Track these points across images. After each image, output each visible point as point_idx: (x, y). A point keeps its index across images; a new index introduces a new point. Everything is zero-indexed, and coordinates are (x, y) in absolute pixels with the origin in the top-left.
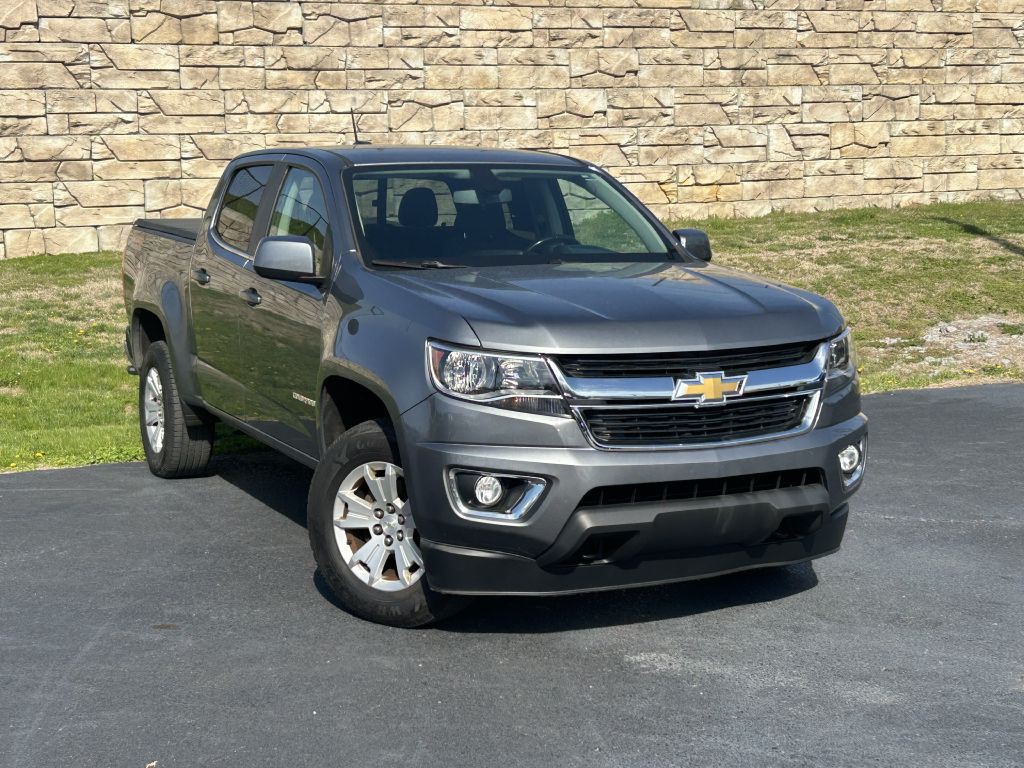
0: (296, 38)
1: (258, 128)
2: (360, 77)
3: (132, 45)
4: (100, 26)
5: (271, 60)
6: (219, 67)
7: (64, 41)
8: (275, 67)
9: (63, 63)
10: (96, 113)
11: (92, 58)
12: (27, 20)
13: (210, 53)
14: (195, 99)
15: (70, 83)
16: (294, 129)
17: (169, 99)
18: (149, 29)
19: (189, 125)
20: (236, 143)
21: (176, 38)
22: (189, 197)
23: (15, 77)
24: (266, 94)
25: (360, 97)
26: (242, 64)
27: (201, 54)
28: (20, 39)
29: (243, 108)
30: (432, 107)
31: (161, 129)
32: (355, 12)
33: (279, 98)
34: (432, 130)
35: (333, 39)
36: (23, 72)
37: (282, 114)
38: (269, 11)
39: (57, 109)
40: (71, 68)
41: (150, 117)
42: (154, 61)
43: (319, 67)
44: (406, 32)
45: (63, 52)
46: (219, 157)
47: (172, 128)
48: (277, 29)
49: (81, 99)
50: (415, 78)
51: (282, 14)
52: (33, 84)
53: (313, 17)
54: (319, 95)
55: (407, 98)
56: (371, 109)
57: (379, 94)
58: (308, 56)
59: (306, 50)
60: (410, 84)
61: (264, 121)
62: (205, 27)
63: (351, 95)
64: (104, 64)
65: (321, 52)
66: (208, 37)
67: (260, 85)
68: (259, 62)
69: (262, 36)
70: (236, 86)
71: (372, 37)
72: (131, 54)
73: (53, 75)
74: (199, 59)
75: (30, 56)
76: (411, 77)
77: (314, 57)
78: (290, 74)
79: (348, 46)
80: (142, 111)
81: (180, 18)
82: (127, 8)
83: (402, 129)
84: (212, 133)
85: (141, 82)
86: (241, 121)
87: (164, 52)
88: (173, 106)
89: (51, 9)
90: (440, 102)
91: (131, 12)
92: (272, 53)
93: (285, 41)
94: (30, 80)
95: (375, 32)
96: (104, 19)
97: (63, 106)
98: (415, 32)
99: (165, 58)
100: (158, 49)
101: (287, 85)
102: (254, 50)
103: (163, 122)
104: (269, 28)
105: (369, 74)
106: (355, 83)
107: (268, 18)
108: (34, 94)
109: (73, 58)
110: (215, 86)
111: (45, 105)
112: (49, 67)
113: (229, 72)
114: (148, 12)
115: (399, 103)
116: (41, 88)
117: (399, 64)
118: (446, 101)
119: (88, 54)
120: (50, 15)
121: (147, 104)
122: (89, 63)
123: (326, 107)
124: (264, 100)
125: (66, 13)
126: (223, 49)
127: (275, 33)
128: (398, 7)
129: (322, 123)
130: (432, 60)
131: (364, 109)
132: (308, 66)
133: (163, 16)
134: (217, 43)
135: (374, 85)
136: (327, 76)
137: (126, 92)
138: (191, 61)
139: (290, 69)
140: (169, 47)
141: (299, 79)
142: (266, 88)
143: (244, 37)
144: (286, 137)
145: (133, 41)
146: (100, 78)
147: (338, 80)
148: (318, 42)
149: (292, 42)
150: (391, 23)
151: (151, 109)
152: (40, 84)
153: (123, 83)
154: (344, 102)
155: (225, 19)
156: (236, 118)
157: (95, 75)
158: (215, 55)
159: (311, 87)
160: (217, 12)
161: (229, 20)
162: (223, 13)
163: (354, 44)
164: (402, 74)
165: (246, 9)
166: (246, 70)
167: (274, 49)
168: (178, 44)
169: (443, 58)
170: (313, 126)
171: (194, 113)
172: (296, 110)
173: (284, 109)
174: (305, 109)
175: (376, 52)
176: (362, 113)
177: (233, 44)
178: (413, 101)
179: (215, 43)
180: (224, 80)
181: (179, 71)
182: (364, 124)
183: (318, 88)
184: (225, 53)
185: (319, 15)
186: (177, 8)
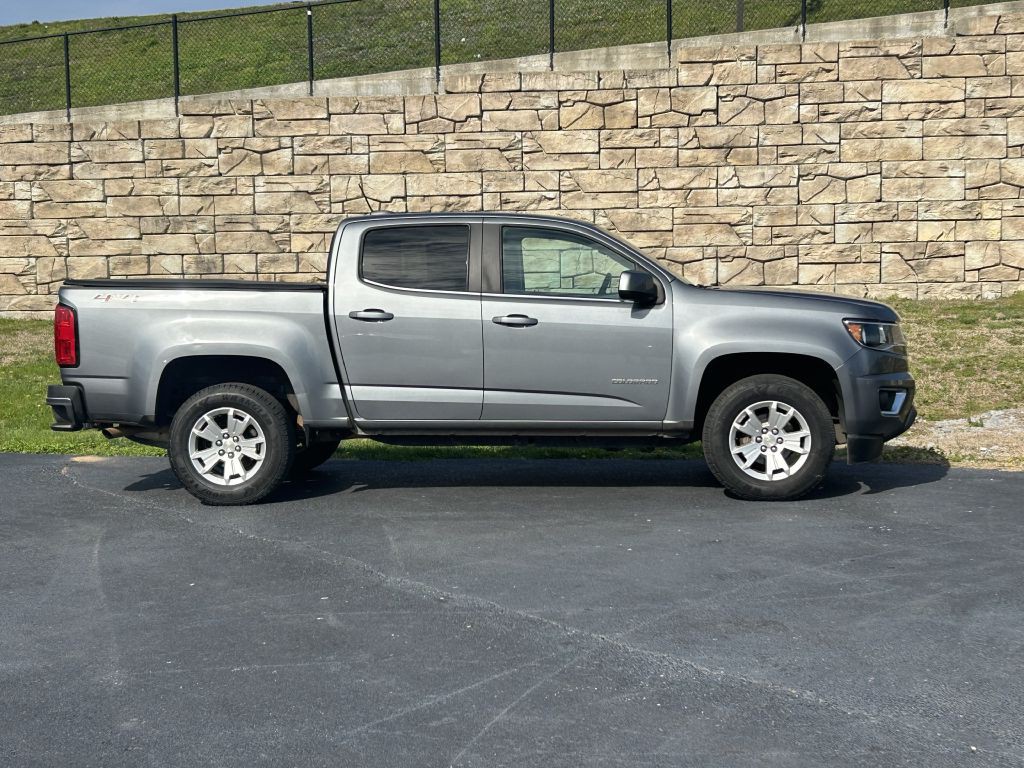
0: (711, 119)
1: (667, 203)
2: (772, 153)
3: (561, 132)
4: (532, 116)
5: (683, 141)
6: (635, 148)
7: (501, 131)
8: (688, 146)
9: (499, 149)
10: (524, 191)
11: (524, 144)
12: (471, 114)
13: (627, 136)
14: (610, 177)
15: (504, 166)
16: (702, 202)
17: (588, 178)
18: (575, 117)
19: (605, 201)
20: (644, 216)
21: (599, 124)
22: (600, 266)
23: (459, 162)
24: (676, 172)
25: (769, 172)
26: (657, 145)
27: (620, 137)
28: (466, 130)
29: (654, 184)
30: (846, 180)
31: (579, 205)
32: (770, 92)
33: (688, 174)
34: (846, 201)
35: (748, 118)
36: (465, 157)
37: (691, 190)
38: (685, 96)
39: (491, 189)
40: (506, 154)
41: (570, 195)
42: (576, 145)
43: (730, 145)
44: (823, 108)
45: (499, 140)
46: (628, 229)
47: (590, 203)
48: (692, 112)
49: (511, 180)
50: (831, 152)
51: (697, 98)
52: (473, 168)
53: (728, 99)
54: (727, 171)
55: (819, 172)
56: (780, 183)
57: (789, 168)
58: (719, 136)
59: (718, 130)
60: (824, 158)
61: (674, 195)
62: (624, 113)
63: (759, 170)
64: (533, 149)
65: (732, 132)
66: (628, 121)
67: (673, 163)
68: (673, 143)
69: (676, 119)
70: (649, 165)
71: (787, 114)
72: (557, 140)
73: (490, 160)
74: (616, 142)
75: (472, 144)
76: (825, 151)
77: (725, 136)
78: (702, 153)
79: (764, 123)
80: (563, 189)
81: (603, 106)
82: (556, 99)
83: (812, 201)
84: (624, 208)
85: (565, 164)
86: (652, 197)
87: (585, 137)
88: (591, 185)
89: (491, 103)
90: (855, 174)
91: (560, 103)
92: (685, 134)
93: (699, 123)
94: (470, 165)
95: (788, 110)
96: (537, 110)
97: (496, 186)
98: (832, 108)
99: (586, 142)
100: (581, 134)
101: (699, 162)
102: (668, 132)
103: (581, 198)
104: (684, 111)
105: (781, 150)
106: (765, 158)
107: (685, 103)
108: (472, 176)
109: (507, 144)
110: (631, 165)
111: (481, 185)
112: (488, 153)
113: (643, 153)
114: (575, 102)
115: (810, 177)
116: (480, 171)
118: (861, 174)
119: (521, 141)
120: (490, 108)
121: (567, 183)
122: (522, 148)
123: (734, 182)
124: (673, 177)
125: (504, 107)
126: (639, 131)
127: (690, 115)
128: (816, 85)
129: (729, 196)
130: (850, 134)
131: (772, 184)
132: (720, 144)
133: (587, 105)
134: (636, 127)
135: (787, 160)
136: (738, 154)
137: (549, 173)
138: (610, 144)
139: (704, 148)
140: (590, 132)
141: (710, 157)
142: (678, 166)
143: (659, 120)
144: (693, 210)
145: (560, 129)
146: (529, 161)
147: (749, 155)
148: (732, 122)
149: (706, 123)
150: (808, 101)
151: (571, 188)
152: (479, 168)
153: (549, 165)
154: (752, 177)
155: (643, 105)
156: (647, 194)
157: (526, 158)
158: (631, 138)
159: (722, 164)
160: (637, 99)
161: (646, 105)
162: (642, 99)
163: (768, 122)
164: (816, 148)
165: (664, 95)
166: (660, 150)
167: (687, 130)
168: (600, 129)
169: (862, 132)
170: (720, 200)
171: (609, 190)
172: (705, 186)
173: (693, 185)
174: (713, 184)
175: (791, 130)
176: (771, 188)
177: (650, 127)
178: (826, 175)
179: (633, 127)
180: (640, 160)
181: (598, 153)
182: (772, 197)
183: (728, 165)
184: (641, 136)
185: (735, 97)
186: (600, 97)
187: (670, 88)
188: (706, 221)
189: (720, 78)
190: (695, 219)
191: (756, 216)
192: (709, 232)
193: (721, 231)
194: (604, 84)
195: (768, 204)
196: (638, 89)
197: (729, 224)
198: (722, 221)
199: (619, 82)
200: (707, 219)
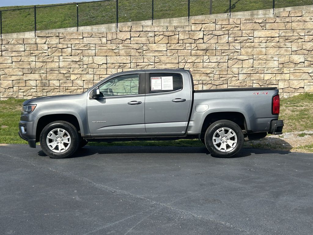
0: (201, 41)
1: (188, 67)
2: (220, 52)
3: (155, 44)
4: (146, 39)
5: (193, 48)
6: (178, 50)
7: (137, 43)
8: (194, 49)
9: (136, 49)
10: (143, 62)
11: (144, 48)
12: (127, 38)
13: (176, 46)
14: (170, 58)
15: (137, 54)
16: (198, 67)
17: (163, 58)
18: (159, 40)
19: (168, 66)
21: (167, 42)
23: (124, 53)
24: (190, 57)
25: (219, 58)
26: (185, 49)
27: (173, 46)
28: (126, 43)
29: (183, 61)
30: (242, 60)
32: (219, 33)
33: (194, 58)
34: (242, 67)
35: (213, 41)
36: (125, 51)
37: (195, 63)
38: (194, 34)
39: (133, 61)
40: (138, 50)
41: (158, 64)
42: (160, 48)
43: (207, 49)
44: (235, 38)
45: (136, 46)
47: (164, 67)
48: (195, 39)
49: (140, 59)
50: (238, 52)
51: (197, 34)
53: (207, 35)
54: (206, 57)
55: (234, 58)
56: (222, 61)
57: (225, 57)
58: (204, 46)
59: (203, 44)
60: (236, 54)
61: (190, 64)
62: (175, 39)
63: (216, 57)
64: (146, 49)
65: (208, 45)
66: (176, 41)
68: (190, 48)
69: (191, 41)
70: (182, 55)
71: (224, 40)
72: (154, 47)
73: (133, 52)
74: (172, 48)
75: (128, 48)
76: (236, 52)
77: (206, 46)
78: (198, 51)
79: (217, 43)
80: (156, 62)
81: (168, 36)
82: (154, 34)
83: (232, 67)
84: (174, 68)
85: (156, 54)
86: (183, 65)
87: (163, 46)
88: (164, 61)
89: (134, 35)
90: (245, 59)
91: (155, 35)
92: (193, 45)
93: (197, 42)
94: (127, 54)
96: (148, 37)
97: (135, 60)
98: (238, 38)
99: (163, 47)
100: (161, 45)
101: (197, 54)
102: (188, 45)
103: (161, 65)
104: (193, 38)
105: (223, 51)
106: (218, 53)
107: (193, 36)
108: (127, 57)
109: (138, 48)
110: (177, 55)
111: (130, 60)
112: (132, 50)
113: (180, 51)
114: (160, 35)
115: (232, 60)
116: (130, 56)
117: (233, 48)
118: (247, 59)
119: (143, 47)
120: (133, 36)
121: (157, 60)
123: (208, 61)
124: (190, 59)
125: (138, 36)
126: (179, 44)
128: (233, 31)
129: (207, 65)
130: (244, 46)
131: (220, 61)
132: (204, 49)
133: (163, 36)
134: (178, 43)
135: (224, 54)
136: (209, 52)
137: (151, 57)
138: (170, 48)
139: (199, 50)
140: (164, 44)
141: (201, 53)
142: (191, 55)
143: (185, 41)
144: (195, 69)
145: (155, 43)
147: (213, 53)
148: (208, 42)
150: (231, 36)
151: (158, 61)
152: (130, 55)
153: (151, 54)
154: (214, 59)
156: (181, 64)
157: (144, 52)
158: (177, 46)
159: (205, 55)
160: (178, 35)
161: (182, 37)
162: (180, 35)
163: (219, 42)
164: (233, 51)
165: (187, 33)
166: (186, 50)
167: (194, 44)
168: (167, 44)
169: (247, 46)
170: (204, 66)
171: (170, 62)
172: (199, 62)
173: (196, 61)
174: (202, 61)
175: (225, 45)
176: (220, 63)
177: (183, 43)
178: (236, 59)
179: (177, 43)
180: (179, 53)
181: (167, 51)
182: (220, 65)
183: (206, 55)
184: (180, 46)
185: (209, 34)
186: (167, 34)
187: (189, 31)
188: (200, 73)
189: (204, 29)
190: (196, 72)
191: (215, 71)
192: (201, 76)
193: (204, 76)
194: (169, 30)
195: (219, 68)
196: (179, 31)
197: (206, 73)
198: (205, 72)
199: (173, 29)
200: (200, 72)
